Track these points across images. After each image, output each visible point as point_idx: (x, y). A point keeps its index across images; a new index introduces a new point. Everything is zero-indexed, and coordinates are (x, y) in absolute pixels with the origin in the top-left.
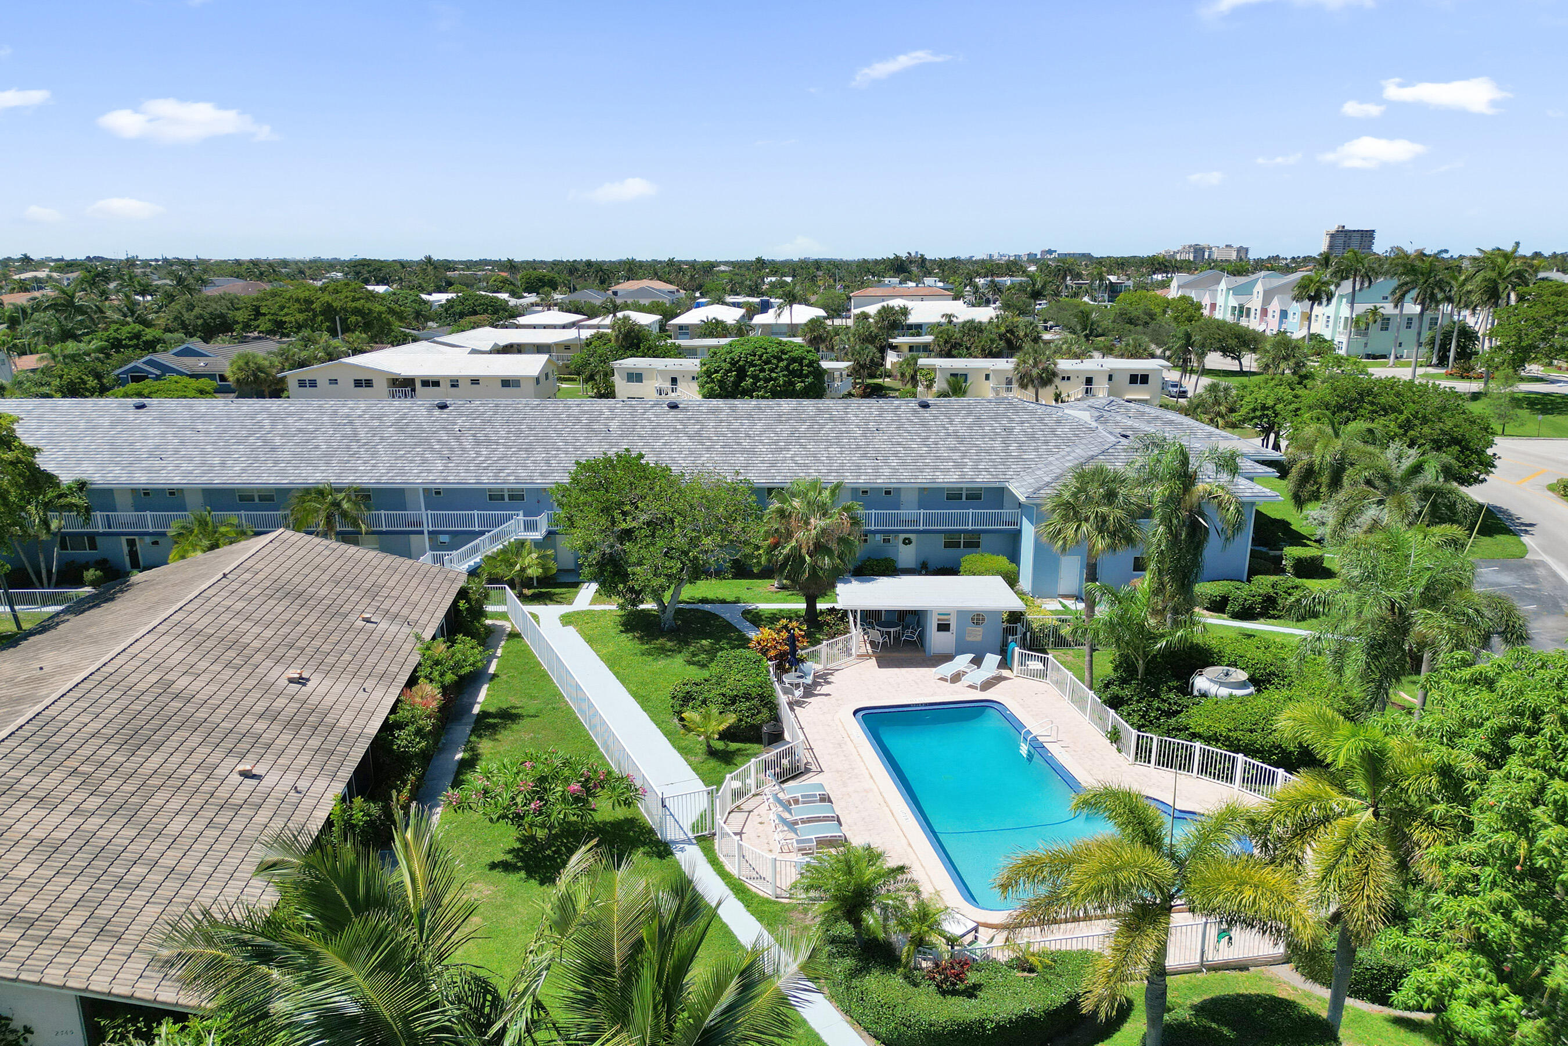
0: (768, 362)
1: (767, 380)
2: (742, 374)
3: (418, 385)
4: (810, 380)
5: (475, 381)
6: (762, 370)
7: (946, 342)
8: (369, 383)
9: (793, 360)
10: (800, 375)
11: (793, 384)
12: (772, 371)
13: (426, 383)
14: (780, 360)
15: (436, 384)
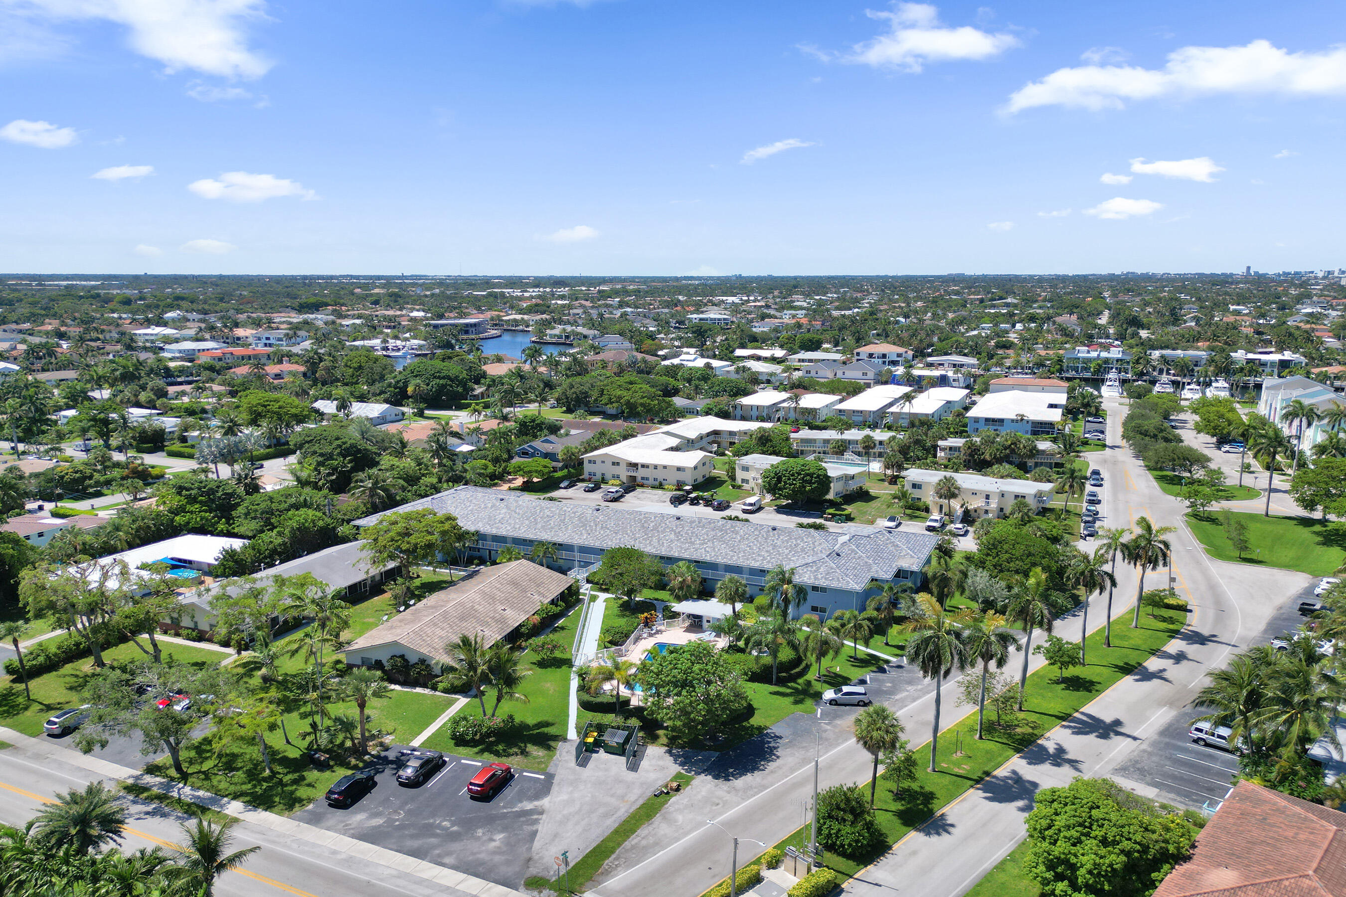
0: (793, 475)
1: (790, 485)
2: (779, 480)
3: (639, 466)
4: (814, 486)
5: (665, 467)
6: (789, 479)
7: (969, 448)
8: (618, 464)
9: (808, 475)
10: (810, 483)
11: (805, 487)
12: (794, 480)
13: (643, 466)
14: (799, 474)
15: (648, 467)
